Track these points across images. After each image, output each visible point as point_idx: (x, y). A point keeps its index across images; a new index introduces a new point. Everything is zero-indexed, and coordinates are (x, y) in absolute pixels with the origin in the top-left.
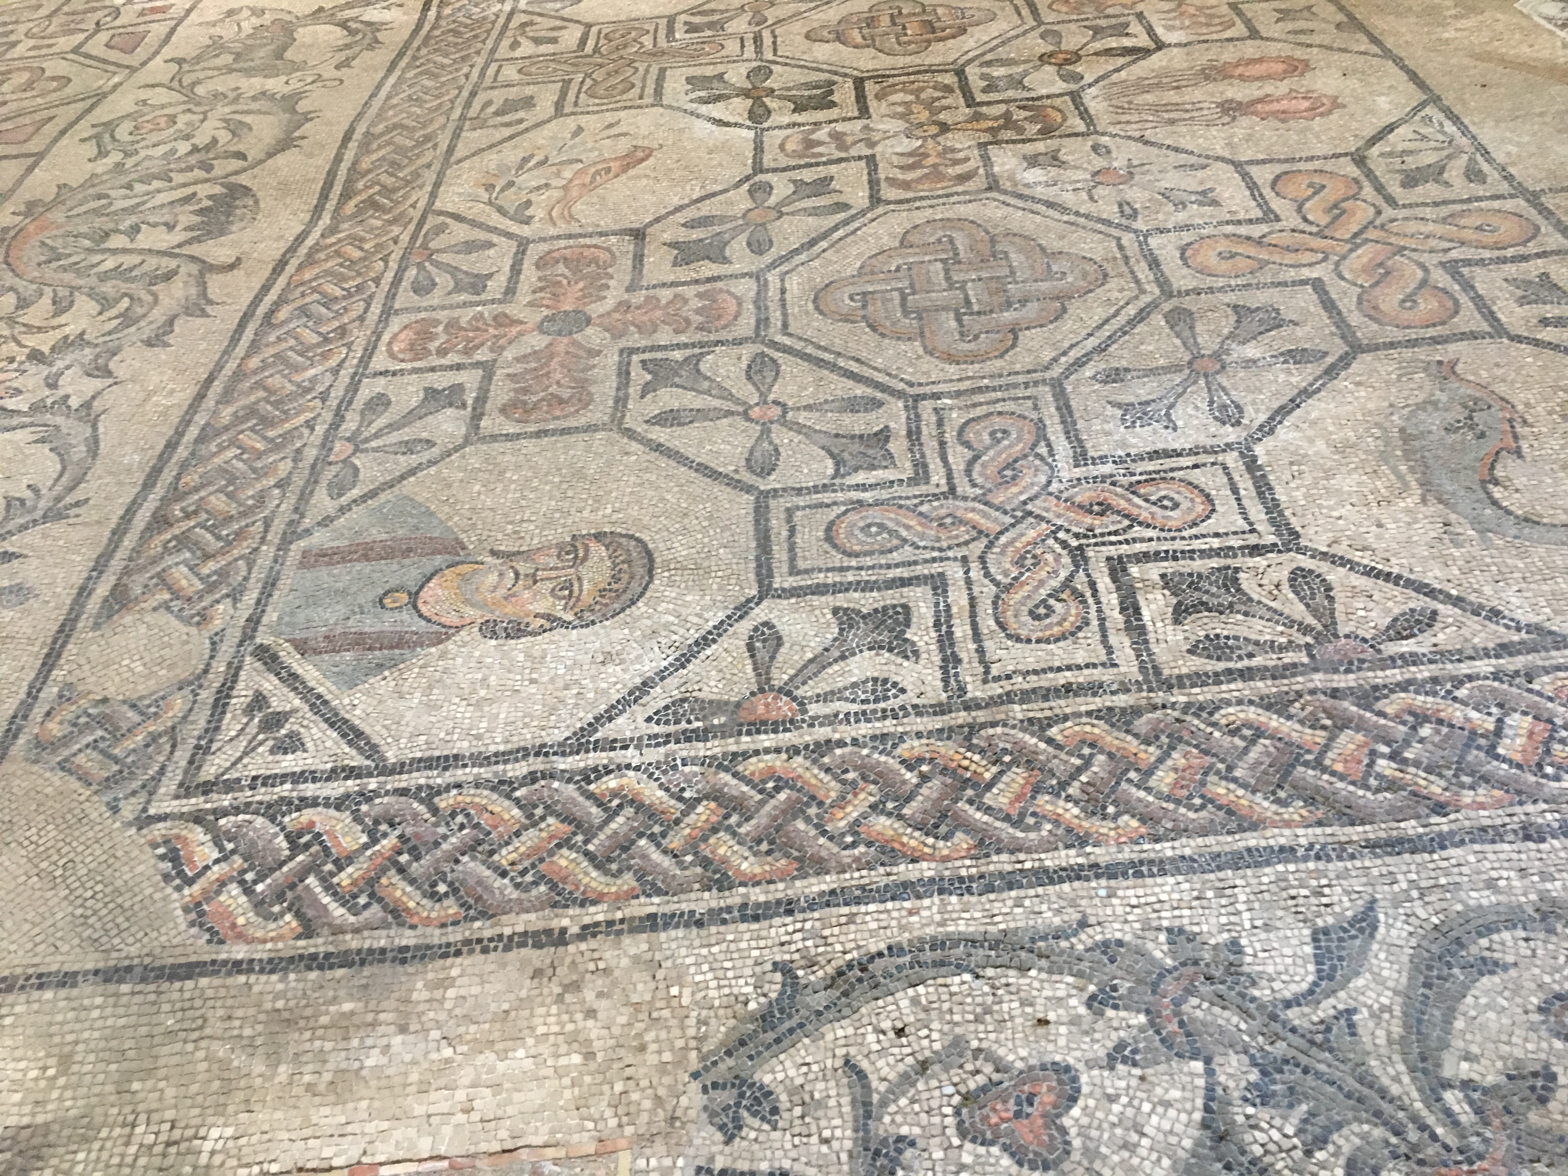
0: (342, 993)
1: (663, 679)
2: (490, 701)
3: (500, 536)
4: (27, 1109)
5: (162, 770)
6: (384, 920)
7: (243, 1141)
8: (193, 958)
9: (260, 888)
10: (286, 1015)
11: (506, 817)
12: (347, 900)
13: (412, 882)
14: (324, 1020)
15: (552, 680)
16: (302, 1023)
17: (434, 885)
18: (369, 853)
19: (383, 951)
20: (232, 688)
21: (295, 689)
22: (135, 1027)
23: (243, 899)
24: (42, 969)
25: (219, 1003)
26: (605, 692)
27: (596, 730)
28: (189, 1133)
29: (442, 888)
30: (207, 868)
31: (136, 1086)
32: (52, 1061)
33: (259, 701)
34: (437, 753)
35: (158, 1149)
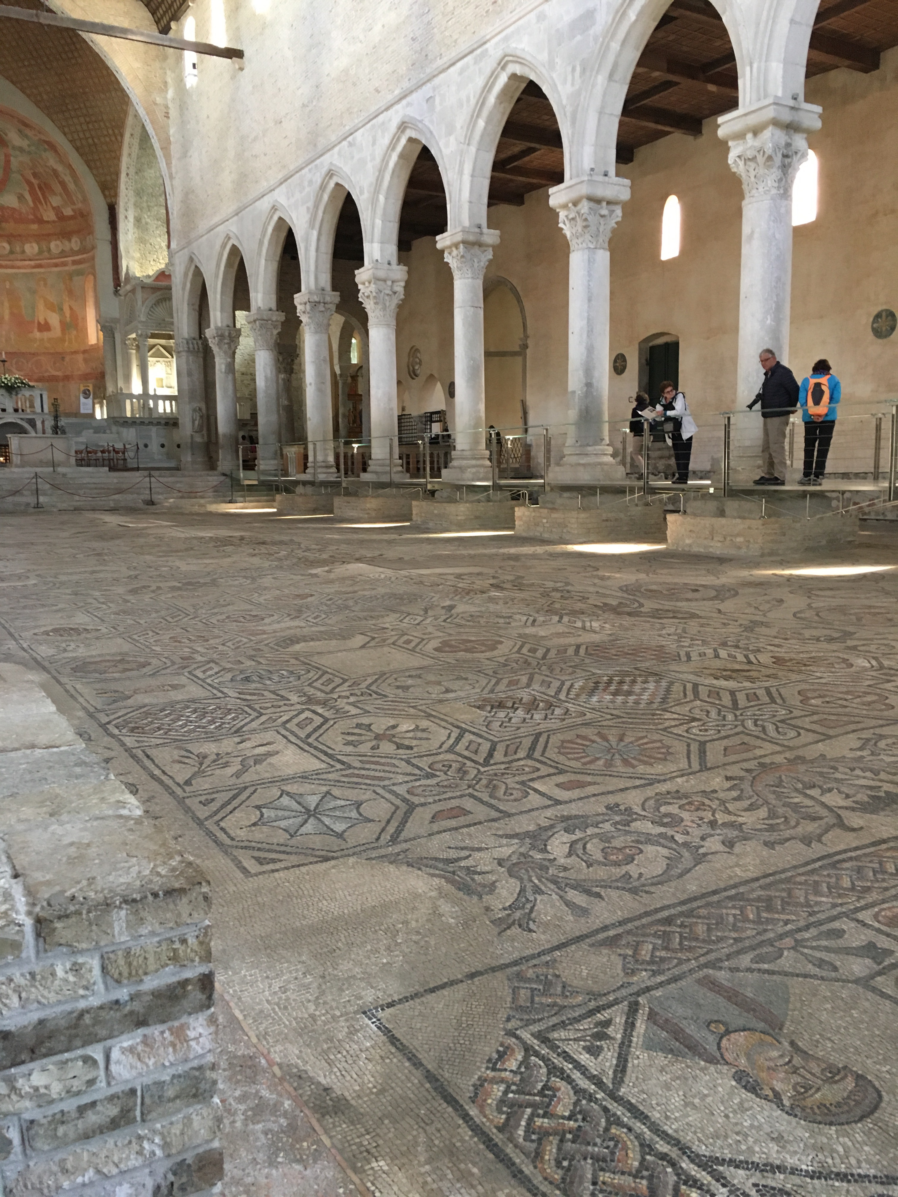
0: (481, 1164)
1: (792, 1173)
2: (695, 1108)
3: (806, 1037)
4: (354, 1095)
5: (539, 1020)
6: (530, 1153)
7: (384, 1176)
8: (458, 1098)
9: (511, 1095)
10: (455, 1150)
11: (629, 1162)
12: (529, 1130)
13: (559, 1149)
14: (462, 1166)
15: (736, 1124)
16: (455, 1159)
17: (564, 1159)
18: (561, 1121)
19: (514, 1164)
20: (604, 1009)
21: (625, 1030)
22: (413, 1102)
23: (500, 1094)
24: (418, 1055)
25: (443, 1122)
26: (753, 1152)
27: (723, 1165)
28: (376, 1154)
29: (565, 1164)
30: (506, 1070)
31: (386, 1122)
32: (379, 1087)
33: (608, 1023)
34: (641, 1108)
35: (363, 1149)
